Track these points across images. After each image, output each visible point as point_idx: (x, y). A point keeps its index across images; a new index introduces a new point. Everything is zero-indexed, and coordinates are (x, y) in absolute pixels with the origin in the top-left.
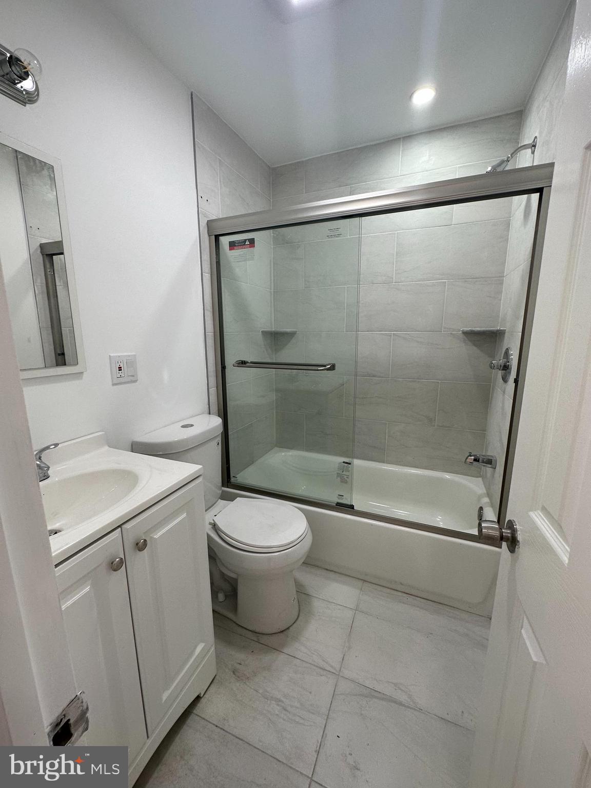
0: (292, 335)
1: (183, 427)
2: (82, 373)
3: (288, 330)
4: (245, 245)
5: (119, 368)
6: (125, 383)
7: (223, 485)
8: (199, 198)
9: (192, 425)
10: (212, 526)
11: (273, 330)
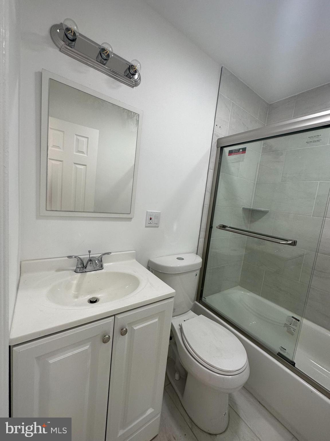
0: (264, 213)
1: (178, 258)
2: (132, 218)
3: (262, 209)
4: (239, 152)
5: (150, 218)
6: (152, 227)
7: (197, 300)
8: (215, 125)
9: (183, 259)
10: (180, 327)
11: (252, 208)
